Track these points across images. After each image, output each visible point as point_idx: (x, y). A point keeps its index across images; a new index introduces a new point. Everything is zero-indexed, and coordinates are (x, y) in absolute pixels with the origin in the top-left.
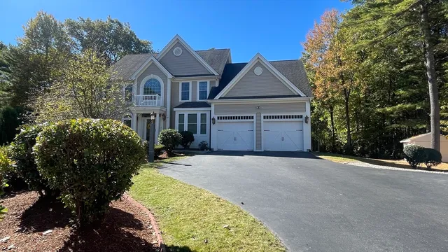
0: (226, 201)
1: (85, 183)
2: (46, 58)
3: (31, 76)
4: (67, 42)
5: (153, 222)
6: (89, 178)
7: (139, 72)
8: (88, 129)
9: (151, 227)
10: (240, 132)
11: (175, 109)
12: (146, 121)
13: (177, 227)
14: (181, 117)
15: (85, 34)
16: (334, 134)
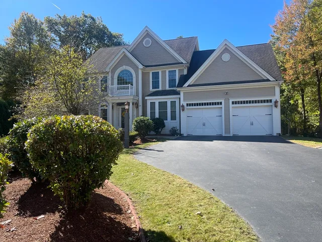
0: (198, 188)
1: (71, 175)
2: (30, 54)
3: (18, 71)
4: (46, 38)
5: (131, 207)
6: (75, 170)
7: (112, 64)
8: (72, 126)
9: (129, 211)
10: (209, 118)
11: (146, 98)
12: (121, 110)
13: (153, 212)
14: (153, 104)
15: (63, 29)
16: (305, 117)
